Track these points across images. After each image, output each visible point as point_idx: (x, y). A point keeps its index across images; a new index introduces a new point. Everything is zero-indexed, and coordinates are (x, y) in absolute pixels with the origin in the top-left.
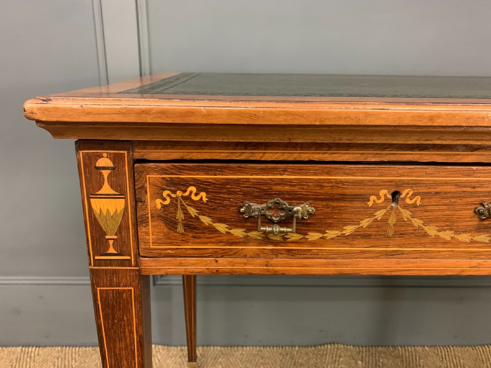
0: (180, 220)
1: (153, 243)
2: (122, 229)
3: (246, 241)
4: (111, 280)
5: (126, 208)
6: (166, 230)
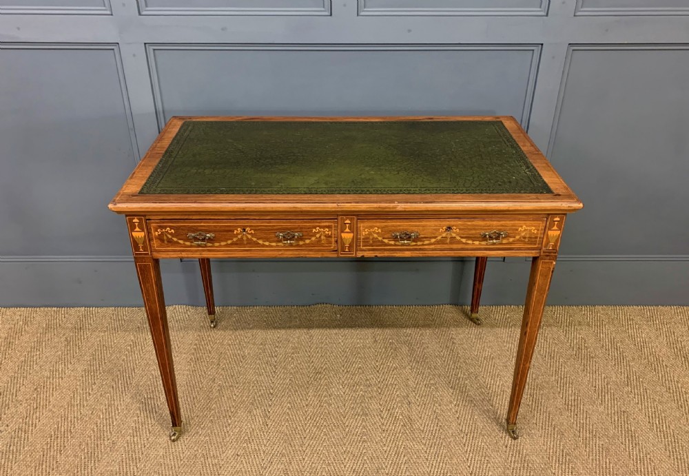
0: (165, 239)
1: (157, 247)
2: (144, 242)
4: (142, 261)
5: (145, 235)
6: (160, 243)
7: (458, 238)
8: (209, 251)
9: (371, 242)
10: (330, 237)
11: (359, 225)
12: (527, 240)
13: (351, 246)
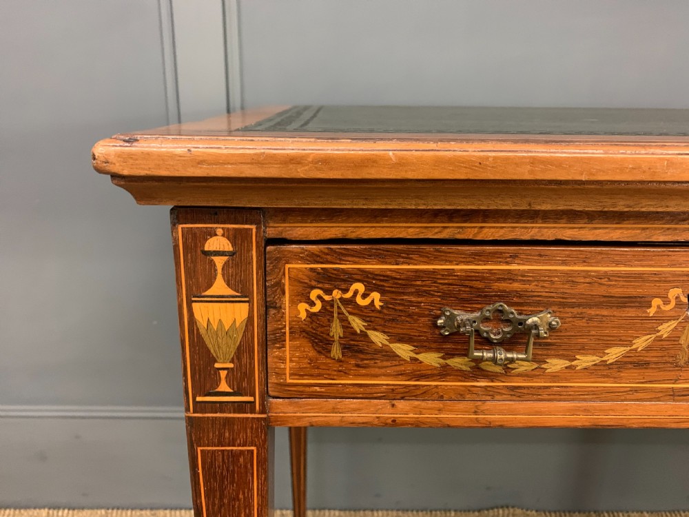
0: (336, 338)
1: (291, 375)
3: (444, 373)
4: (221, 435)
5: (250, 319)
6: (312, 353)
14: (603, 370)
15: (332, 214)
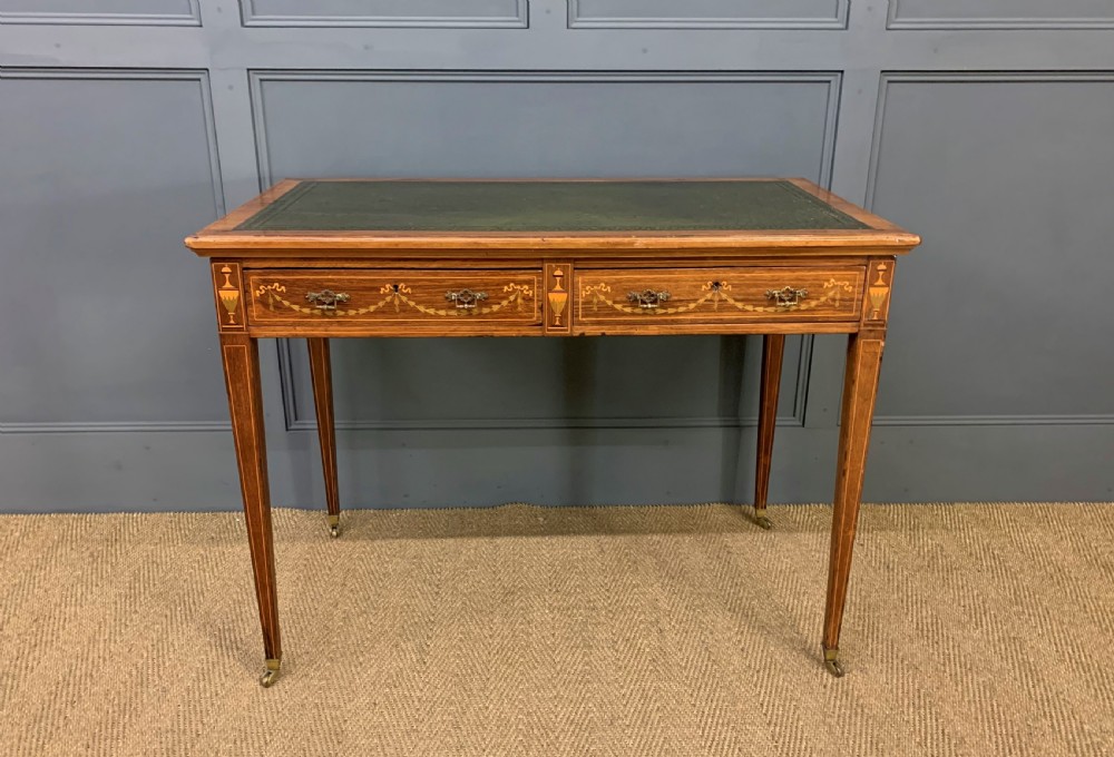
0: (271, 303)
1: (256, 317)
2: (238, 308)
3: (312, 316)
4: (232, 341)
5: (239, 297)
6: (263, 309)
7: (731, 301)
8: (340, 323)
9: (595, 309)
10: (531, 300)
11: (576, 279)
12: (837, 304)
13: (564, 315)
14: (369, 314)
15: (264, 259)
